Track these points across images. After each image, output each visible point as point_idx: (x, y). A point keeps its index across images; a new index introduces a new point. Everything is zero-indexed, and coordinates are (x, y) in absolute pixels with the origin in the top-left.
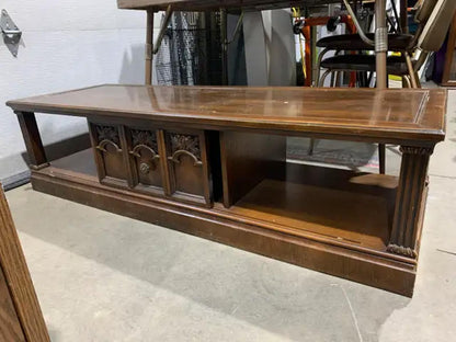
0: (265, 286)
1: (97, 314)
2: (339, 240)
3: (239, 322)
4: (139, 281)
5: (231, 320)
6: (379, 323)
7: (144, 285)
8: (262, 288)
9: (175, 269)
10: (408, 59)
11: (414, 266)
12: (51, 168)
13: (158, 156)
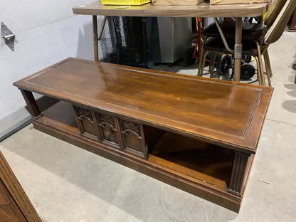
0: (165, 204)
2: (204, 183)
4: (100, 200)
7: (103, 202)
9: (119, 191)
10: (259, 47)
11: (240, 201)
12: (44, 118)
13: (115, 129)
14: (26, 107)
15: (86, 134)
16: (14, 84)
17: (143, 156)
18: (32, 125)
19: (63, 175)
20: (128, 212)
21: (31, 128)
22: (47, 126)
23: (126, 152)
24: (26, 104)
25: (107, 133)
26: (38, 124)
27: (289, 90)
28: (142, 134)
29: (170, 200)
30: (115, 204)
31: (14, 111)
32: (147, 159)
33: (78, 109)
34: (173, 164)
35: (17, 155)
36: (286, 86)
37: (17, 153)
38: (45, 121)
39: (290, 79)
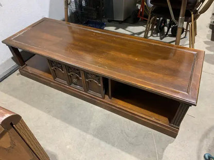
0: (125, 133)
1: (68, 147)
2: (153, 119)
3: (117, 150)
5: (115, 149)
6: (164, 150)
7: (82, 133)
8: (124, 134)
9: (92, 124)
10: (193, 16)
11: (177, 132)
12: (28, 67)
13: (81, 78)
14: (12, 58)
16: (3, 42)
18: (18, 72)
19: (49, 112)
20: (101, 140)
21: (18, 74)
22: (32, 74)
24: (12, 56)
27: (208, 46)
28: (102, 83)
29: (128, 129)
30: (91, 134)
32: (104, 98)
33: (52, 62)
34: (130, 105)
35: (11, 97)
36: (206, 42)
37: (11, 95)
38: (30, 69)
39: (208, 37)
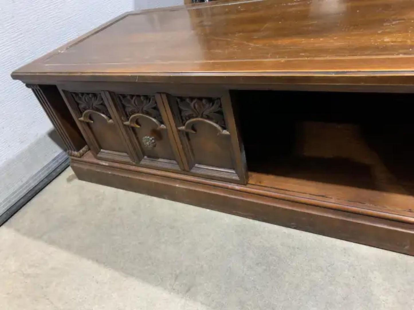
13: (162, 127)
14: (52, 135)
15: (104, 153)
17: (236, 177)
18: (70, 172)
21: (69, 180)
23: (194, 175)
24: (49, 126)
25: (148, 140)
26: (85, 167)
28: (231, 121)
31: (26, 146)
35: (52, 249)
37: (52, 242)
